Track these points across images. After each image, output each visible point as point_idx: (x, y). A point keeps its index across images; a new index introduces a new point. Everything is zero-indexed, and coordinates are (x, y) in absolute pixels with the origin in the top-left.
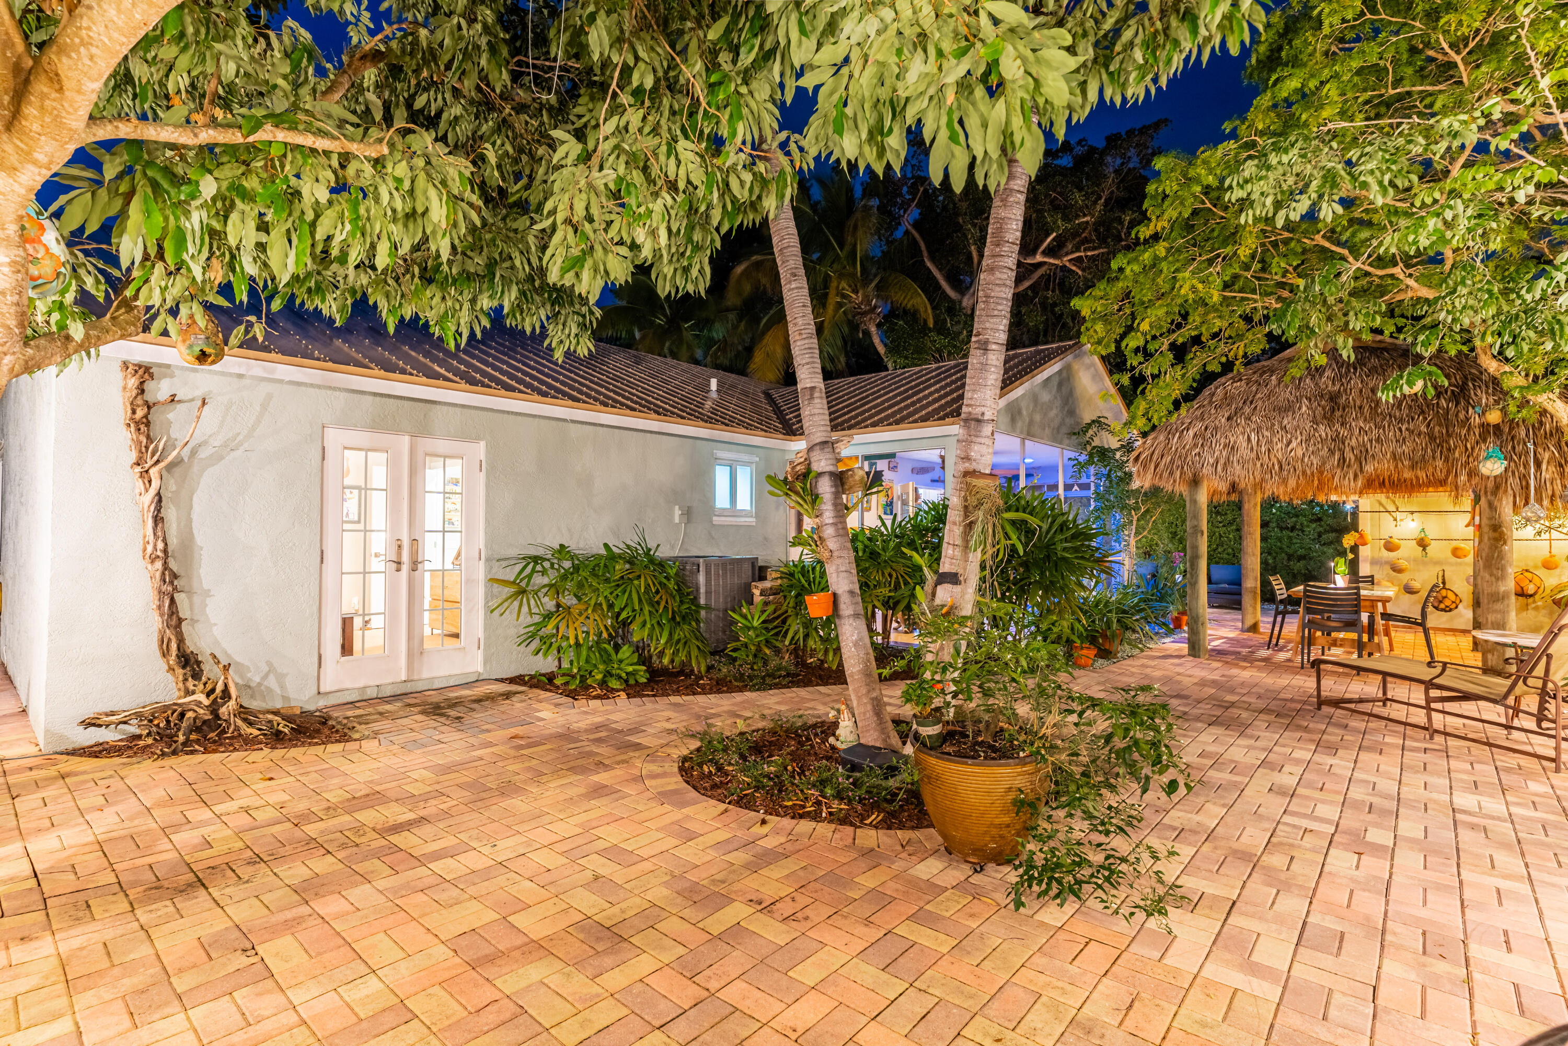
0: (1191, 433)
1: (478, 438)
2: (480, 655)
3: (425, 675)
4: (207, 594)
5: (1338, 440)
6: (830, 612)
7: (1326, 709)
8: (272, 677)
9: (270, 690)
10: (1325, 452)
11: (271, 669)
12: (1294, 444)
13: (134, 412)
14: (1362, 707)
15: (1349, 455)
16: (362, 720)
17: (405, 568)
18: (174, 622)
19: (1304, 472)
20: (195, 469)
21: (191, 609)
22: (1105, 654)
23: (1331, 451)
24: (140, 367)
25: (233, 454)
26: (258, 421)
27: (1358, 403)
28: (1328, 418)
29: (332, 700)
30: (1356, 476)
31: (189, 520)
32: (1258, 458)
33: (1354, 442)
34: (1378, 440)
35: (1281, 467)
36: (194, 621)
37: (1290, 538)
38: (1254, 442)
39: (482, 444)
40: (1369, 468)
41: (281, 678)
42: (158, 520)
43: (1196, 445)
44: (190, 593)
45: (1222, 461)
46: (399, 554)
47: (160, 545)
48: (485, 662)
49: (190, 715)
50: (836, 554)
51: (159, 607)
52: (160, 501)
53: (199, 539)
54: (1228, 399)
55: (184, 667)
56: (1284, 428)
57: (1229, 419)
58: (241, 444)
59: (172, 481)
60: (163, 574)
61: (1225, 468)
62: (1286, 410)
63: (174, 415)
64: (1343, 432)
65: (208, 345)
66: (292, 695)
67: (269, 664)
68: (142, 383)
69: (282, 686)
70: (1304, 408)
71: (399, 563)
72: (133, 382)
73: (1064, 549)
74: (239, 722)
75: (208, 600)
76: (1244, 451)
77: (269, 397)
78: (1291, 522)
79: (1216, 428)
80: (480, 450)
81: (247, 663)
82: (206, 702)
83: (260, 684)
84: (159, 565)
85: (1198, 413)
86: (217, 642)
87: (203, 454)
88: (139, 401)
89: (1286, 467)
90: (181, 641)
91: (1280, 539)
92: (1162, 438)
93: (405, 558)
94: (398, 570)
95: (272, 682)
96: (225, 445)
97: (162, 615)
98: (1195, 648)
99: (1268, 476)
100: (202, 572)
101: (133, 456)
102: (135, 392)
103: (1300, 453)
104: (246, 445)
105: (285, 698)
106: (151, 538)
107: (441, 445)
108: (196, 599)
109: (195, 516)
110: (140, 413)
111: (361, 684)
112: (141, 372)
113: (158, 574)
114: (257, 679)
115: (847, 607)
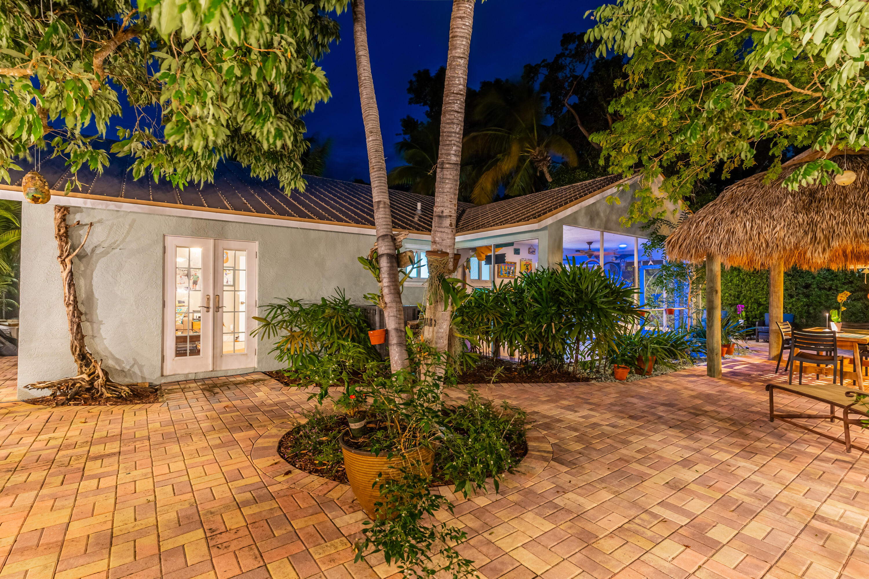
0: (704, 223)
1: (254, 240)
2: (256, 359)
3: (224, 368)
4: (101, 323)
5: (812, 224)
6: (382, 341)
7: (777, 422)
8: (136, 366)
9: (134, 373)
10: (800, 233)
11: (136, 362)
12: (778, 228)
13: (59, 230)
14: (802, 422)
15: (819, 235)
16: (171, 391)
17: (211, 310)
18: (79, 336)
19: (785, 249)
20: (94, 258)
21: (93, 330)
22: (640, 371)
23: (806, 233)
24: (61, 207)
25: (114, 251)
26: (128, 233)
27: (831, 196)
28: (807, 209)
29: (169, 380)
30: (824, 250)
31: (91, 285)
32: (751, 239)
33: (824, 226)
34: (844, 223)
35: (767, 246)
36: (93, 337)
37: (827, 295)
38: (748, 228)
39: (257, 243)
40: (835, 244)
41: (141, 367)
42: (71, 285)
43: (707, 232)
44: (91, 322)
45: (724, 242)
46: (208, 303)
47: (72, 298)
48: (259, 363)
49: (78, 385)
50: (388, 305)
51: (71, 329)
52: (72, 275)
53: (96, 295)
54: (733, 199)
55: (82, 360)
56: (772, 218)
57: (732, 212)
58: (119, 245)
59: (82, 265)
60: (73, 313)
61: (726, 247)
62: (776, 204)
63: (83, 232)
64: (816, 218)
65: (37, 193)
66: (147, 375)
67: (134, 359)
68: (65, 215)
69: (141, 372)
70: (788, 202)
71: (208, 308)
72: (59, 215)
73: (602, 303)
74: (104, 390)
75: (101, 326)
76: (740, 234)
77: (134, 221)
78: (827, 284)
79: (722, 219)
80: (255, 246)
81: (122, 359)
82: (87, 379)
83: (129, 370)
84: (71, 308)
85: (711, 209)
86: (106, 348)
87: (98, 251)
88: (63, 225)
89: (771, 245)
90: (82, 346)
91: (819, 296)
92: (685, 227)
93: (211, 305)
94: (208, 311)
95: (136, 369)
96: (110, 246)
97: (72, 333)
98: (712, 371)
99: (757, 252)
100: (99, 311)
101: (58, 253)
102: (59, 221)
103: (782, 234)
104: (121, 247)
105: (143, 378)
106: (67, 294)
107: (233, 244)
108: (95, 325)
109: (94, 283)
110: (62, 231)
111: (186, 372)
112: (62, 210)
113: (71, 313)
114: (128, 367)
115: (394, 339)
